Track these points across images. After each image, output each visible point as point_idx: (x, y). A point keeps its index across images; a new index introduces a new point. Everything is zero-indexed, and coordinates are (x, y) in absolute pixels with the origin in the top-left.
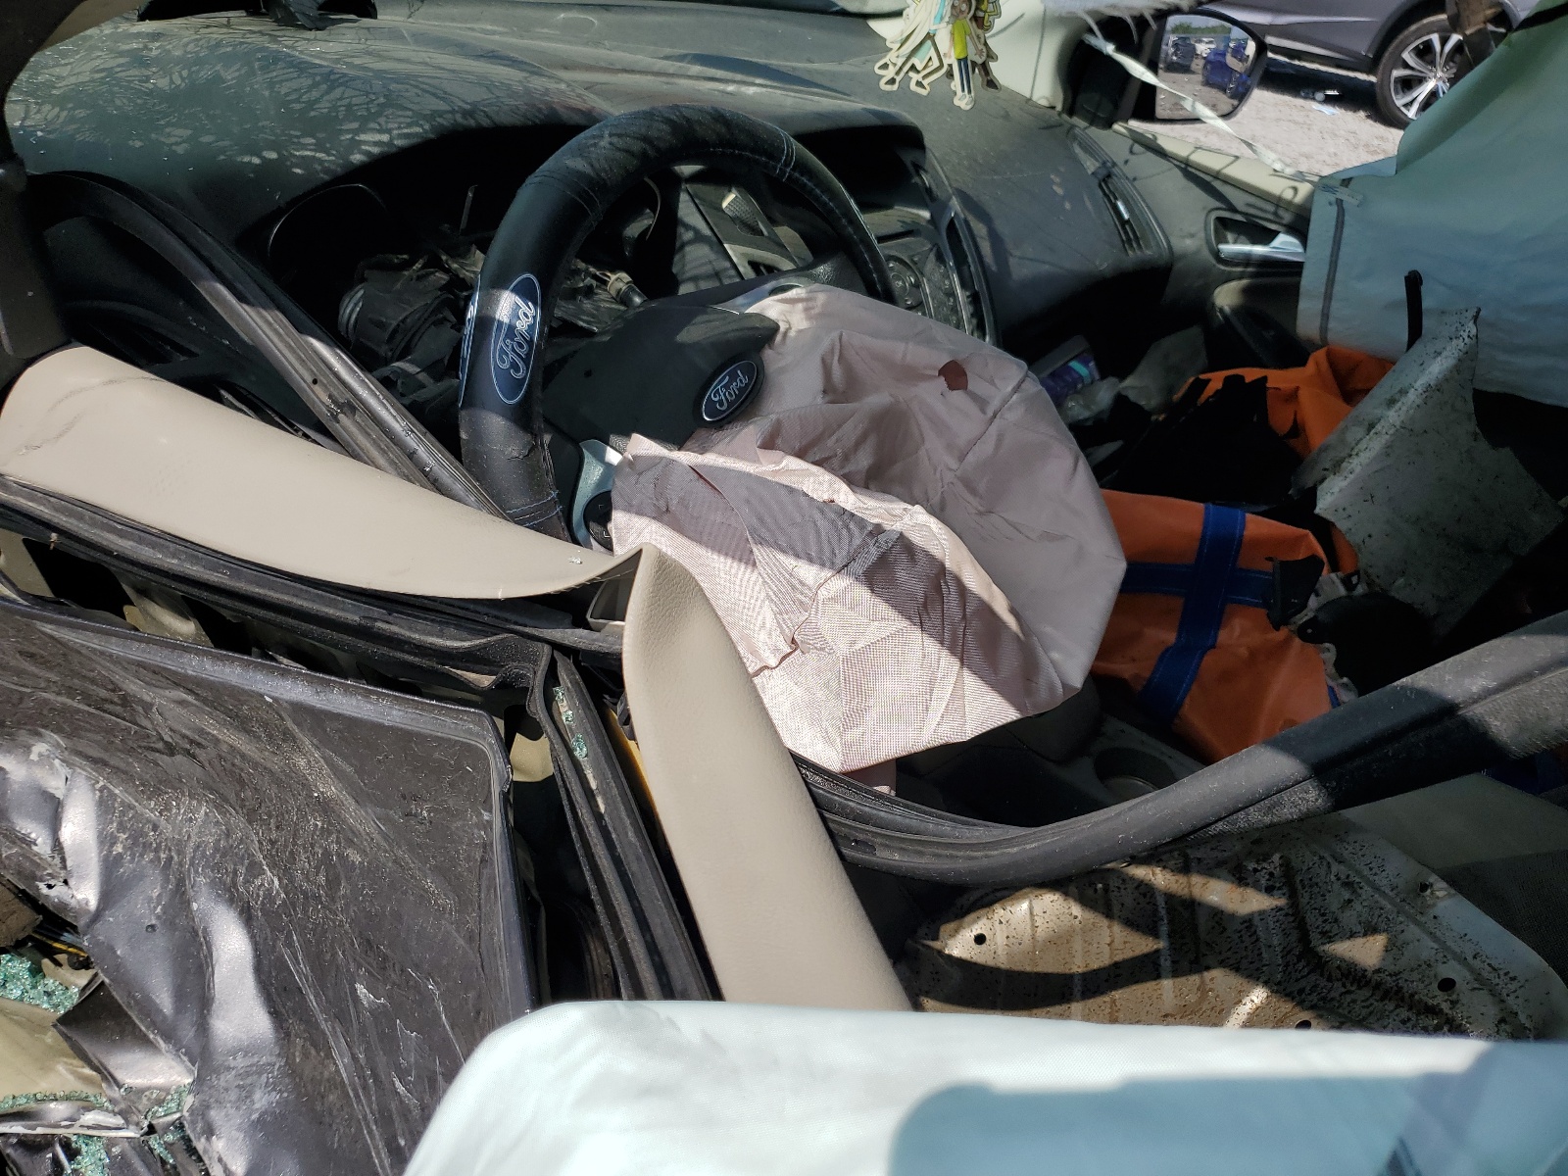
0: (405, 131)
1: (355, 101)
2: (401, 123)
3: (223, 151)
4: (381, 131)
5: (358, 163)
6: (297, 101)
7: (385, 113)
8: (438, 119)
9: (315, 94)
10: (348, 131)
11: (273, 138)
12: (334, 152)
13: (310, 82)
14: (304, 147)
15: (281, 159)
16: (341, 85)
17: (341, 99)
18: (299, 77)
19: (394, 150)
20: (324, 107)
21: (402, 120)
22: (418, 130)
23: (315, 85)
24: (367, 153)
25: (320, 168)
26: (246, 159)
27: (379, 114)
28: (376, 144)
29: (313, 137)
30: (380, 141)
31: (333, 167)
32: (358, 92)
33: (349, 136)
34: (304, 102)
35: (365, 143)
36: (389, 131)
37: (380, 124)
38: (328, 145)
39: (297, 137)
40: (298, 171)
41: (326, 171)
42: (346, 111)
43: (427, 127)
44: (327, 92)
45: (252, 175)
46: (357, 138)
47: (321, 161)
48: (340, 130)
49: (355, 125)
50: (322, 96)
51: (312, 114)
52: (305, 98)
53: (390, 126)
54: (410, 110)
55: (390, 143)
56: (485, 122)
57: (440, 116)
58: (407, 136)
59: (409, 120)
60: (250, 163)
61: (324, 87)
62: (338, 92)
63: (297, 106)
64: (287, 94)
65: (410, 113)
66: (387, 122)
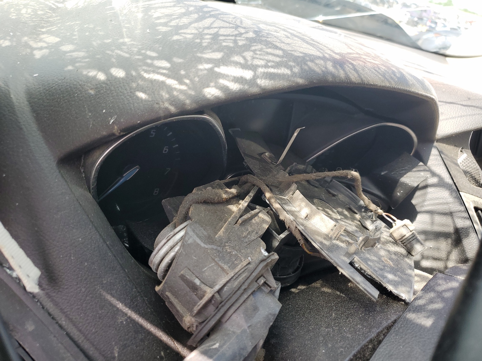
0: (272, 70)
1: (222, 31)
2: (270, 61)
3: (73, 61)
4: (245, 66)
5: (212, 98)
6: (165, 24)
7: (253, 48)
8: (309, 63)
9: (185, 20)
10: (209, 61)
11: (127, 55)
12: (187, 81)
13: (183, 10)
14: (156, 70)
15: (129, 78)
16: (211, 16)
17: (209, 28)
18: (174, 6)
19: (255, 90)
20: (189, 34)
21: (270, 58)
22: (287, 72)
23: (187, 14)
24: (224, 89)
25: (167, 96)
26: (92, 73)
27: (246, 48)
28: (237, 80)
29: (168, 60)
30: (242, 77)
31: (182, 97)
32: (228, 25)
33: (208, 66)
34: (171, 26)
35: (224, 76)
36: (254, 68)
37: (244, 58)
38: (183, 72)
39: (153, 58)
40: (142, 95)
41: (173, 101)
42: (212, 39)
43: (296, 70)
44: (197, 21)
45: (92, 92)
46: (216, 69)
47: (170, 89)
48: (200, 58)
49: (218, 55)
50: (191, 23)
51: (176, 38)
52: (173, 23)
53: (257, 62)
54: (280, 49)
55: (252, 82)
56: (354, 77)
57: (312, 61)
58: (271, 76)
59: (278, 59)
60: (94, 78)
61: (196, 16)
62: (207, 22)
63: (163, 29)
64: (159, 18)
65: (280, 53)
66: (253, 58)
